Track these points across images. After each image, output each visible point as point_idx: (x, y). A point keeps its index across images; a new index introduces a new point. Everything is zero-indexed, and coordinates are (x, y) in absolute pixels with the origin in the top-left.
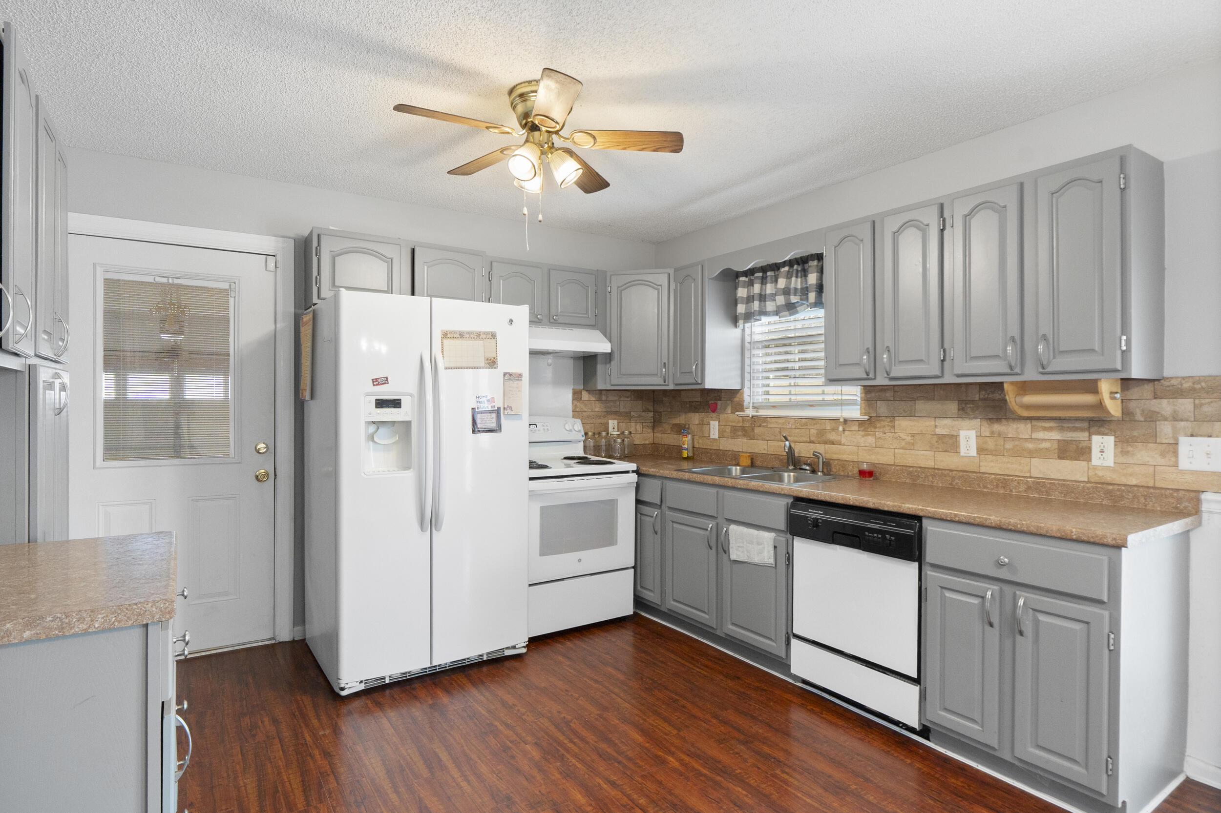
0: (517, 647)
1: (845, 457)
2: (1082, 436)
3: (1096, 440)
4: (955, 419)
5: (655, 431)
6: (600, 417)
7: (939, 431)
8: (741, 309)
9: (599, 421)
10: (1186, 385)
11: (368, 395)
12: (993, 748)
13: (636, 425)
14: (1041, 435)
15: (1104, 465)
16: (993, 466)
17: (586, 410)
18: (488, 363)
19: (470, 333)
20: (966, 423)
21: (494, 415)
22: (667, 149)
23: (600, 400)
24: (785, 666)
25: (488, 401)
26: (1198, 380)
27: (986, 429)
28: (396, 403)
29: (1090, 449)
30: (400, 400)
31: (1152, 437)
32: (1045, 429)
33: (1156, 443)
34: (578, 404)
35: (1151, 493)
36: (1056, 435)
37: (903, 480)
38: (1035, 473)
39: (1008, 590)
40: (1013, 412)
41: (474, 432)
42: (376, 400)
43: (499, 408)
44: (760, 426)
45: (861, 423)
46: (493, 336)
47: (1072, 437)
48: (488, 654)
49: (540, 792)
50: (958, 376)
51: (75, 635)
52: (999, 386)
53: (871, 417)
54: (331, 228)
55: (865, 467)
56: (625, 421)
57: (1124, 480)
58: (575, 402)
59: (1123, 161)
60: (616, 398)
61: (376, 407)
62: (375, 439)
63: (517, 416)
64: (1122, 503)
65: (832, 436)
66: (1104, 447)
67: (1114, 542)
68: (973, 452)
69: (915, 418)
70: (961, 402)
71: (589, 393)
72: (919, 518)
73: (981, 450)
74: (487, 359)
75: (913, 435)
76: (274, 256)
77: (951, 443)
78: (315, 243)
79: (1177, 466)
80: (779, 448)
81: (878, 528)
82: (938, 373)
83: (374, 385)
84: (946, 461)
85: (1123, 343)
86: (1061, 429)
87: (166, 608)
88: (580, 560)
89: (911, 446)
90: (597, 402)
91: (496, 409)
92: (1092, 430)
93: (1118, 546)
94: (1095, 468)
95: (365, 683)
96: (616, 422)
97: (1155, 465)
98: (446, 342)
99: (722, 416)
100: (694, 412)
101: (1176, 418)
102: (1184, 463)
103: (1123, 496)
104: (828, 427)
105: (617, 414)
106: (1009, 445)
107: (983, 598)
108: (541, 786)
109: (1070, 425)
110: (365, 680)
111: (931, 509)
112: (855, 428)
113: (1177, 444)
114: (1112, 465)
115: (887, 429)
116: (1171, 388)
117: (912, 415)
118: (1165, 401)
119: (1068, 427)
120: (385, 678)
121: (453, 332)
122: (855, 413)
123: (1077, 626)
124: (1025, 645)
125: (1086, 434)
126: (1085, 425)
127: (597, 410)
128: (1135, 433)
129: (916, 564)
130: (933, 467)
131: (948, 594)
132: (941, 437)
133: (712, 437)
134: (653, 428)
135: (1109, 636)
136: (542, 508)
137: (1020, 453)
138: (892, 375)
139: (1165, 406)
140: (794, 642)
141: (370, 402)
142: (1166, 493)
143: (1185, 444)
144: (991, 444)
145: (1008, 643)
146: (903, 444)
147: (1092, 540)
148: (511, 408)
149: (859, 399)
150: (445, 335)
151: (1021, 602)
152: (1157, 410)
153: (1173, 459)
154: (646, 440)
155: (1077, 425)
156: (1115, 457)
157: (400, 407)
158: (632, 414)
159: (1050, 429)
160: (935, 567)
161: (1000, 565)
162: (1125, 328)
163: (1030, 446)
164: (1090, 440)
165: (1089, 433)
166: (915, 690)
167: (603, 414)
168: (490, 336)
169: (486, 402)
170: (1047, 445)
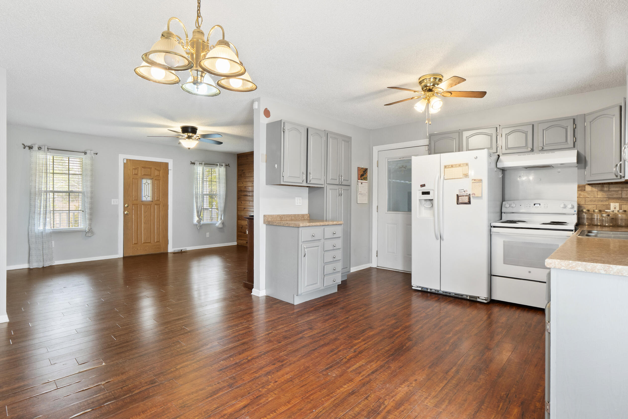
6: (602, 201)
11: (419, 190)
17: (589, 197)
18: (464, 176)
19: (456, 165)
21: (467, 197)
25: (464, 191)
28: (428, 193)
30: (429, 192)
34: (582, 193)
41: (457, 204)
42: (422, 192)
43: (470, 194)
46: (467, 164)
54: (435, 133)
58: (580, 192)
61: (422, 194)
62: (425, 206)
63: (480, 198)
71: (592, 187)
74: (464, 174)
83: (421, 187)
88: (530, 272)
90: (599, 192)
91: (468, 195)
95: (421, 288)
96: (617, 205)
98: (445, 169)
105: (618, 199)
120: (428, 289)
121: (449, 166)
127: (598, 196)
141: (420, 193)
148: (474, 194)
150: (445, 167)
157: (430, 194)
167: (605, 199)
168: (465, 165)
169: (463, 192)
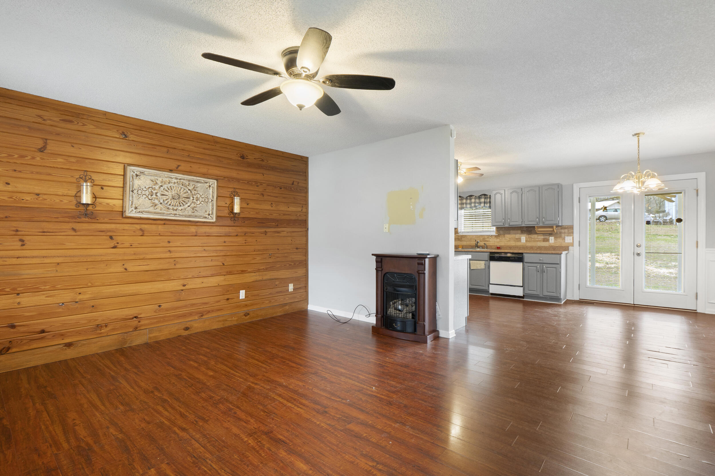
1: (491, 245)
2: (548, 237)
3: (550, 237)
4: (520, 235)
7: (516, 237)
10: (566, 227)
12: (539, 295)
14: (539, 237)
16: (529, 244)
20: (523, 235)
24: (487, 292)
26: (568, 226)
27: (527, 236)
29: (549, 239)
31: (561, 237)
32: (540, 236)
35: (561, 247)
36: (542, 237)
38: (538, 245)
39: (541, 265)
40: (536, 232)
44: (464, 238)
45: (495, 236)
47: (546, 237)
50: (526, 225)
52: (534, 227)
53: (498, 235)
55: (498, 246)
57: (555, 245)
59: (558, 186)
65: (487, 240)
66: (552, 239)
68: (525, 241)
70: (521, 230)
72: (522, 254)
73: (526, 241)
75: (510, 238)
77: (519, 240)
80: (473, 243)
82: (521, 224)
84: (518, 244)
85: (558, 219)
86: (544, 236)
89: (509, 241)
93: (561, 254)
94: (550, 243)
97: (561, 242)
101: (565, 233)
102: (566, 241)
103: (557, 248)
104: (486, 237)
106: (533, 240)
107: (537, 267)
111: (525, 251)
112: (494, 237)
113: (565, 238)
114: (553, 242)
115: (503, 237)
116: (564, 227)
117: (509, 234)
122: (494, 234)
123: (554, 269)
124: (545, 274)
126: (549, 235)
128: (558, 236)
129: (522, 263)
130: (515, 245)
131: (529, 267)
132: (517, 239)
135: (559, 269)
137: (534, 241)
138: (510, 224)
139: (563, 231)
140: (490, 285)
142: (563, 247)
143: (567, 238)
144: (528, 239)
145: (541, 275)
146: (507, 240)
149: (495, 230)
151: (544, 267)
152: (561, 231)
153: (564, 241)
155: (547, 235)
159: (541, 236)
160: (526, 263)
161: (540, 260)
162: (559, 217)
163: (537, 239)
164: (549, 238)
166: (522, 288)
170: (541, 239)
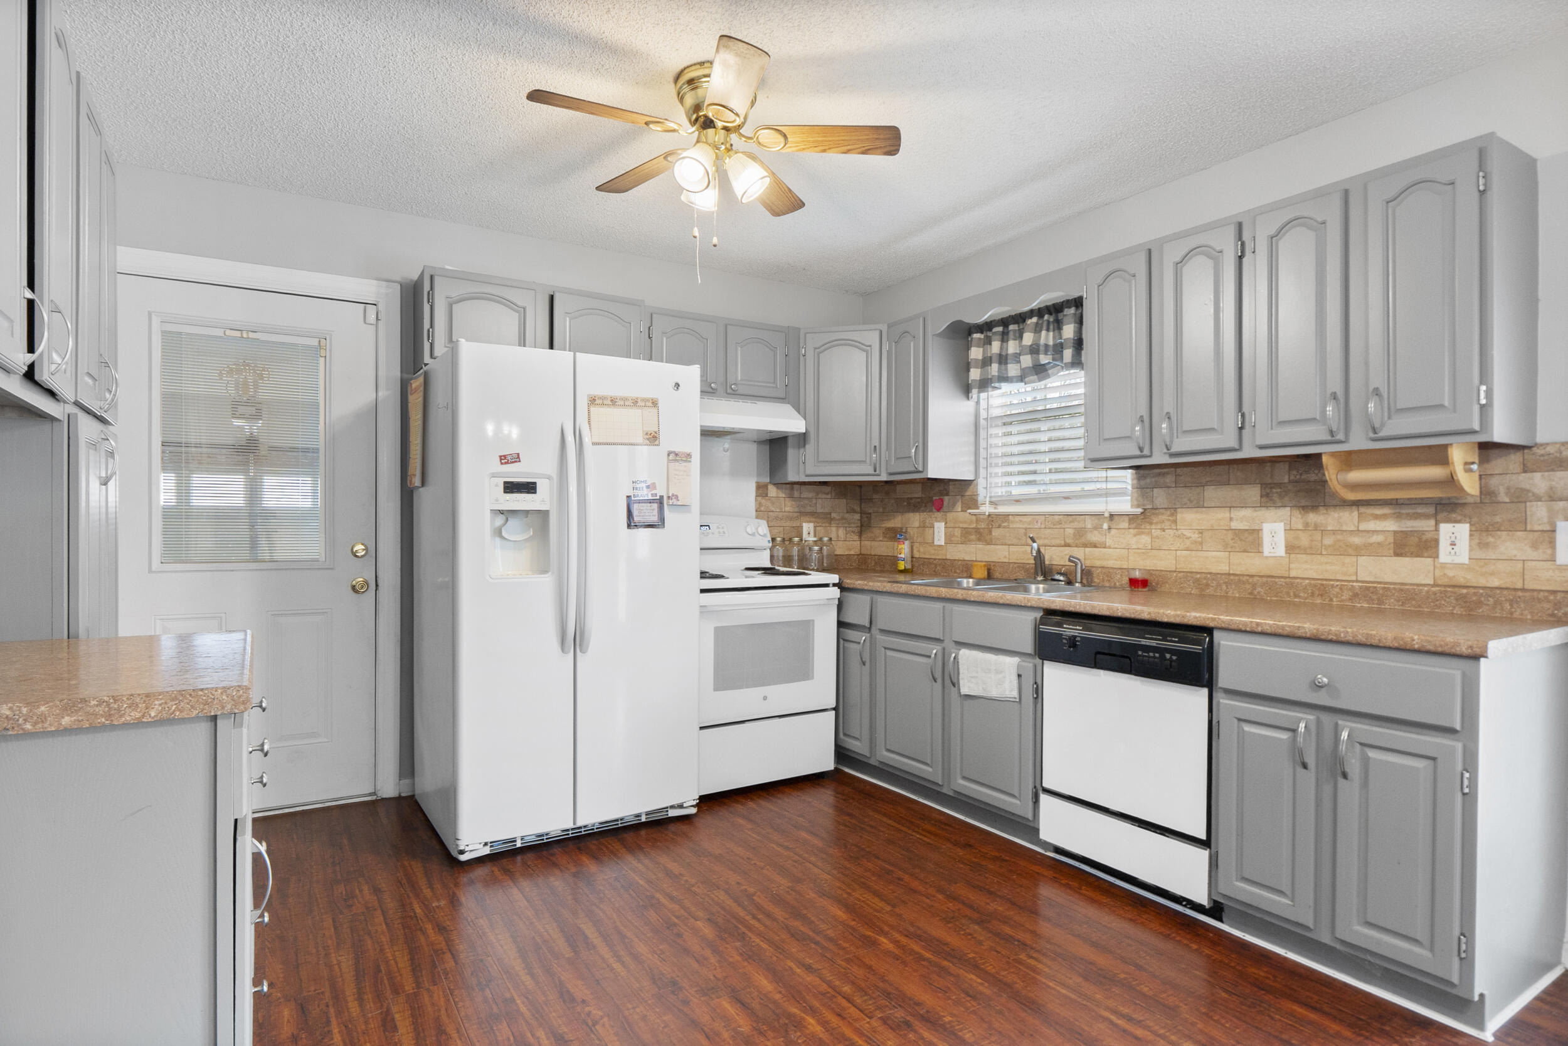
0: (685, 805)
1: (1110, 563)
2: (1427, 525)
3: (1445, 529)
4: (1257, 509)
5: (863, 539)
6: (791, 519)
7: (1235, 525)
8: (975, 374)
9: (788, 524)
10: (1564, 455)
11: (494, 475)
12: (1307, 928)
13: (837, 531)
14: (1372, 525)
15: (1455, 562)
16: (1307, 569)
17: (773, 509)
18: (648, 439)
19: (625, 399)
20: (1271, 513)
21: (655, 506)
22: (879, 151)
23: (791, 497)
24: (1031, 830)
25: (648, 487)
27: (1298, 520)
28: (529, 488)
29: (1437, 541)
30: (535, 483)
31: (1521, 524)
32: (1377, 517)
33: (1525, 530)
34: (763, 501)
35: (1519, 597)
36: (1391, 525)
37: (1188, 590)
38: (1363, 576)
39: (1327, 719)
40: (1334, 495)
41: (629, 526)
42: (505, 483)
43: (662, 497)
44: (999, 527)
45: (1132, 518)
46: (655, 403)
47: (1412, 527)
48: (647, 814)
49: (714, 976)
50: (1261, 447)
51: (126, 726)
52: (1314, 460)
53: (1145, 509)
54: (448, 267)
55: (1137, 575)
56: (824, 525)
57: (1483, 582)
58: (759, 499)
59: (1482, 154)
60: (810, 495)
61: (505, 492)
62: (504, 534)
63: (685, 507)
64: (1481, 610)
65: (1094, 537)
66: (1456, 538)
67: (1470, 651)
68: (1281, 551)
69: (1204, 509)
70: (1264, 485)
71: (777, 488)
72: (1209, 631)
73: (1290, 548)
74: (647, 434)
75: (1201, 532)
76: (375, 305)
77: (1251, 540)
78: (427, 287)
79: (1555, 561)
80: (1024, 554)
81: (1155, 645)
82: (1236, 445)
83: (502, 464)
84: (1245, 564)
85: (1482, 395)
86: (1398, 517)
87: (240, 697)
88: (765, 698)
89: (1199, 545)
90: (787, 499)
91: (658, 498)
92: (1440, 516)
93: (1475, 657)
94: (1444, 566)
95: (491, 846)
96: (811, 525)
97: (1524, 561)
98: (593, 409)
99: (950, 516)
100: (913, 511)
101: (1552, 497)
103: (1480, 602)
104: (1089, 524)
105: (813, 515)
106: (1328, 541)
107: (1294, 731)
108: (715, 969)
109: (1410, 511)
110: (491, 843)
111: (1225, 618)
112: (1125, 525)
113: (1554, 531)
114: (1466, 561)
115: (1167, 525)
116: (1546, 458)
117: (1199, 505)
118: (1537, 476)
119: (1408, 514)
120: (515, 841)
121: (603, 398)
122: (1125, 505)
123: (1420, 764)
124: (1349, 791)
125: (1432, 522)
126: (1431, 510)
127: (787, 509)
128: (1498, 519)
129: (1205, 691)
130: (1227, 572)
131: (1247, 728)
132: (1238, 533)
133: (936, 543)
134: (860, 534)
135: (1462, 775)
136: (717, 629)
137: (1343, 550)
138: (1174, 449)
139: (1538, 482)
140: (1044, 798)
141: (497, 485)
142: (1540, 596)
143: (1564, 532)
144: (1304, 540)
145: (1327, 789)
146: (1188, 543)
147: (1440, 649)
148: (677, 497)
149: (1130, 487)
150: (592, 401)
151: (1345, 735)
152: (1527, 487)
153: (1549, 551)
154: (850, 550)
155: (1420, 510)
156: (1471, 550)
157: (535, 493)
158: (833, 515)
159: (1384, 517)
160: (1231, 693)
161: (1318, 687)
162: (1485, 376)
163: (1357, 540)
164: (1437, 530)
165: (1436, 521)
166: (1203, 855)
167: (796, 515)
168: (650, 404)
169: (645, 488)
170: (1378, 538)
